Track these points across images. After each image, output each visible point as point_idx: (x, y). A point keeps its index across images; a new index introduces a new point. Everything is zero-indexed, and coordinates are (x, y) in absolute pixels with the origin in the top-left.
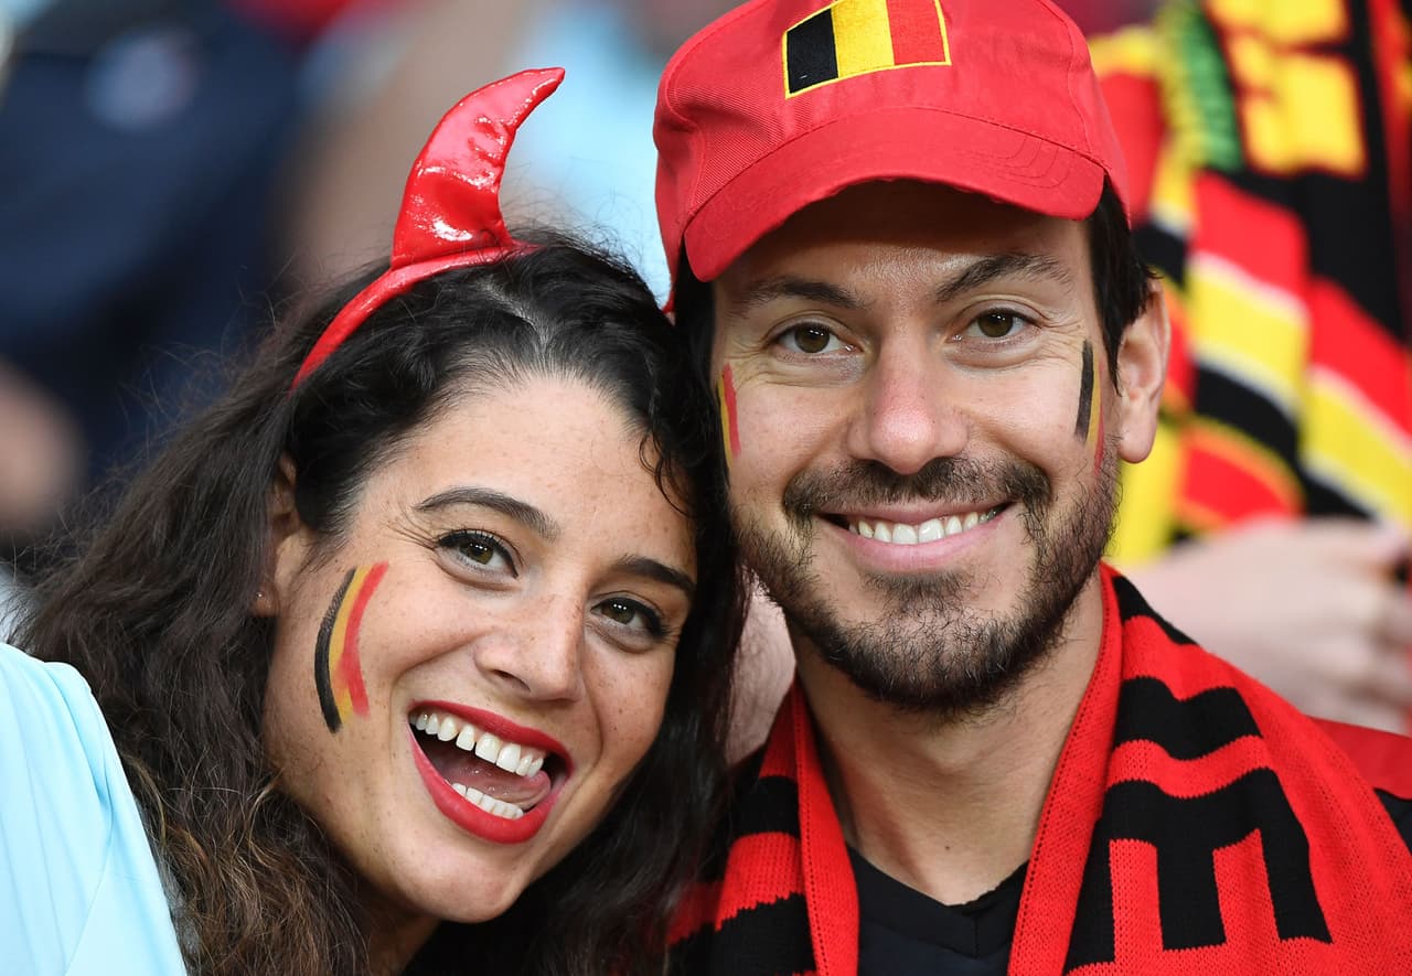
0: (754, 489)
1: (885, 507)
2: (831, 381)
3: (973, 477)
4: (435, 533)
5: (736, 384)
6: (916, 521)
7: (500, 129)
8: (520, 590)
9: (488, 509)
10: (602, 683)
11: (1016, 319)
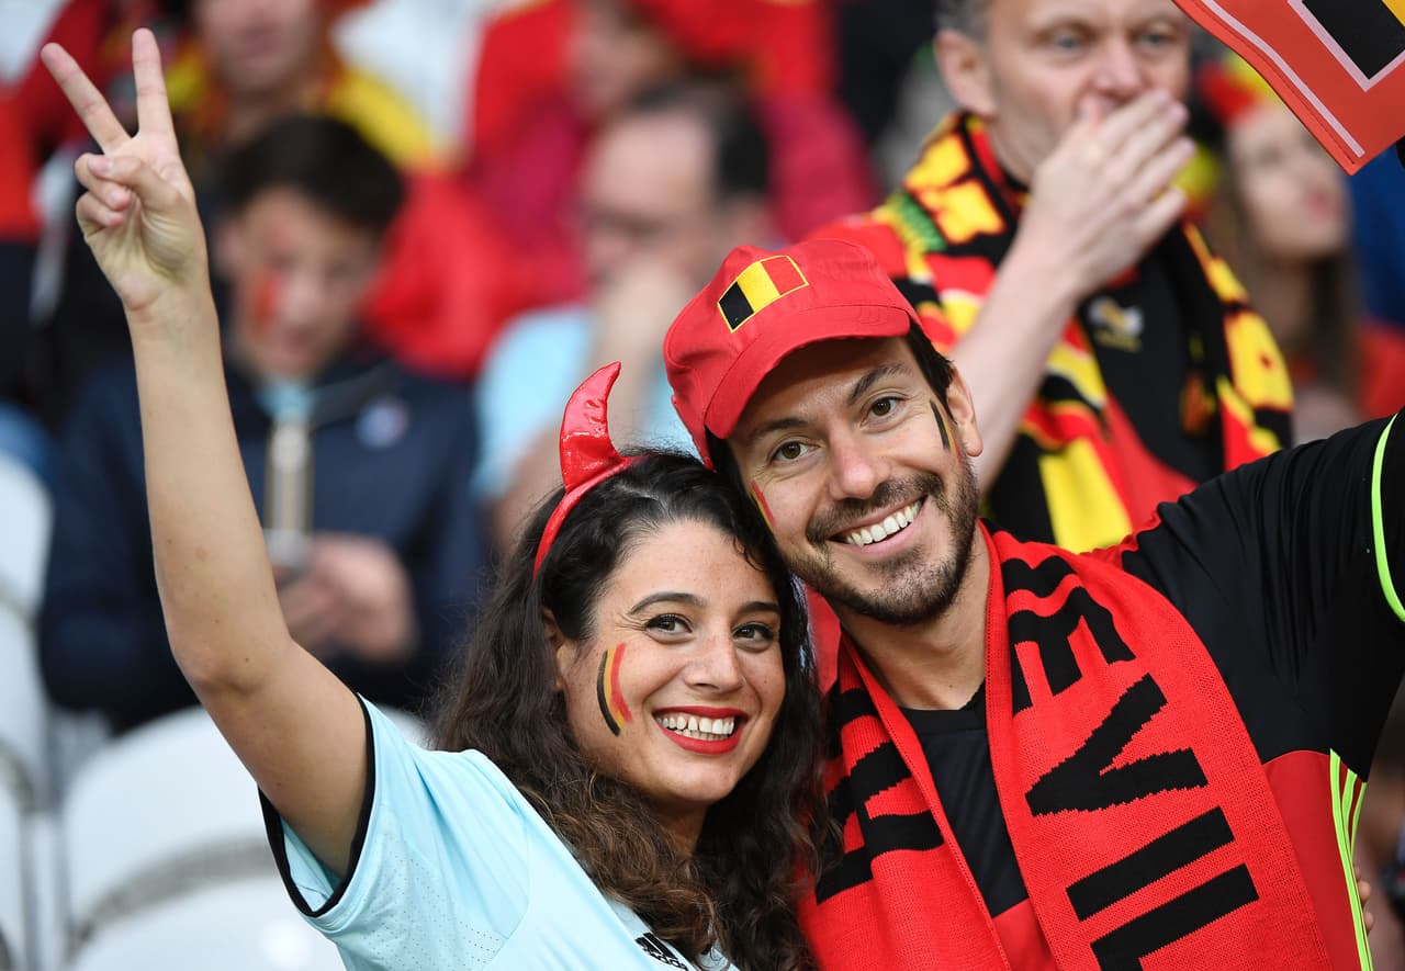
0: (791, 538)
1: (861, 520)
2: (809, 468)
3: (900, 487)
4: (643, 623)
5: (761, 489)
6: (879, 521)
7: (597, 403)
8: (695, 638)
9: (666, 603)
10: (751, 672)
11: (892, 402)
